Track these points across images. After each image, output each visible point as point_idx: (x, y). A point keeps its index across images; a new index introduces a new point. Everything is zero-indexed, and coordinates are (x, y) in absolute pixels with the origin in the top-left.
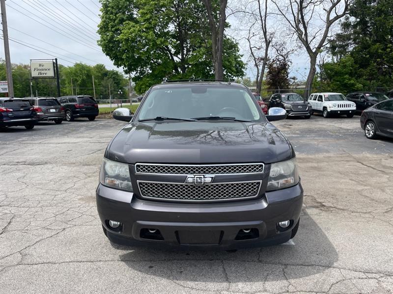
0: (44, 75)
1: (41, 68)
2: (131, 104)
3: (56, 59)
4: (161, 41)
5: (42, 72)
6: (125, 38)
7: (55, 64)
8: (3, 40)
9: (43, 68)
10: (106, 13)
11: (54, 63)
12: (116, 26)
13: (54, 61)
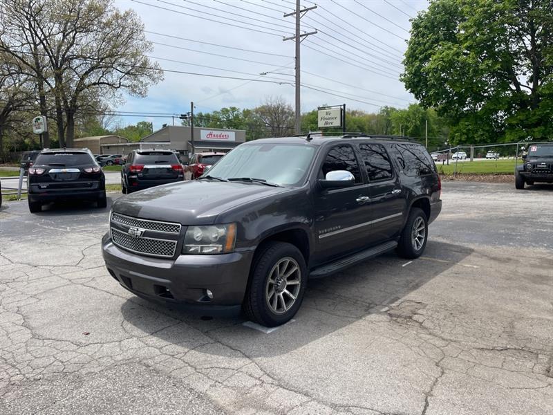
0: (331, 125)
1: (328, 116)
2: (472, 160)
3: (344, 105)
4: (487, 65)
5: (329, 121)
6: (433, 67)
7: (343, 111)
8: (295, 88)
9: (329, 116)
10: (416, 36)
11: (341, 110)
12: (426, 50)
13: (342, 107)
